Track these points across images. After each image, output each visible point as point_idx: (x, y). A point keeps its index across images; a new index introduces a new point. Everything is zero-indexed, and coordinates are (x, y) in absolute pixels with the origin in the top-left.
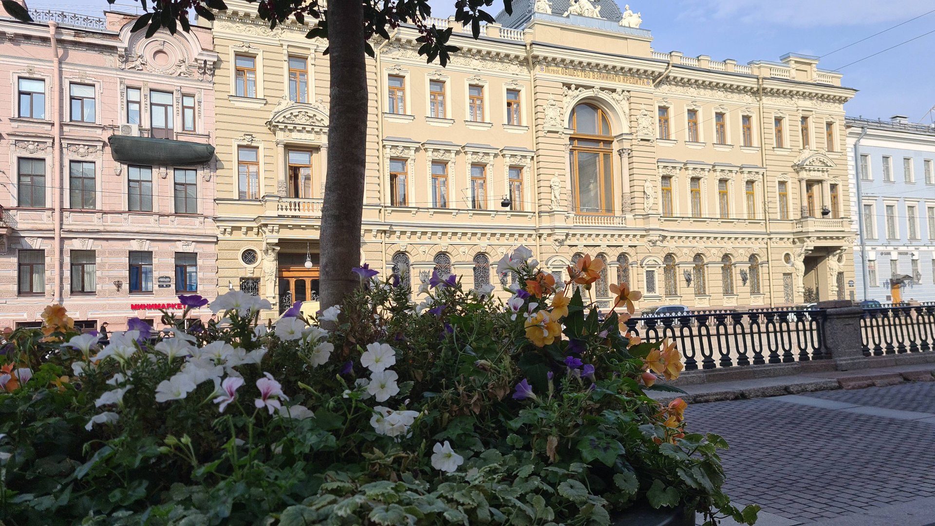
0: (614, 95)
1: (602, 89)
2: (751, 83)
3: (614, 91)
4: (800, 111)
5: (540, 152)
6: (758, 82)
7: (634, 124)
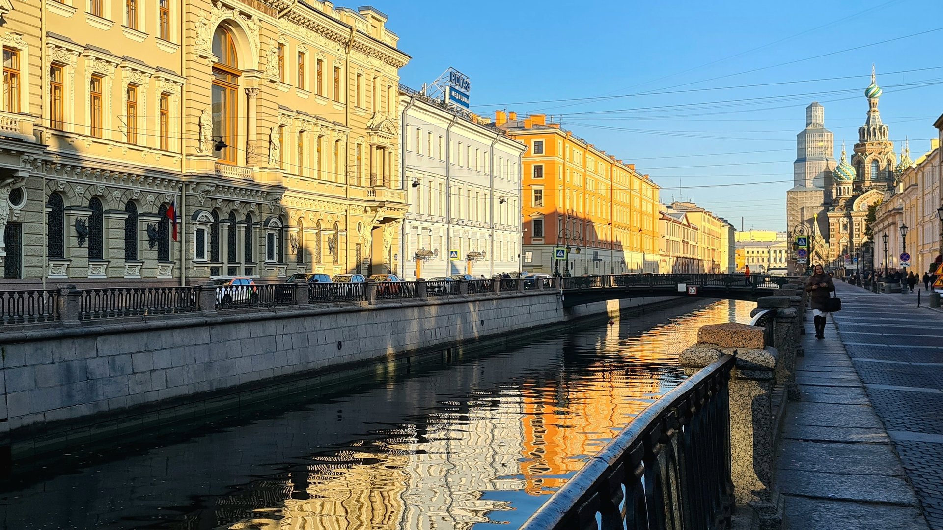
0: (249, 22)
1: (241, 13)
2: (345, 34)
3: (249, 17)
4: (374, 71)
5: (192, 80)
6: (352, 33)
7: (264, 61)
